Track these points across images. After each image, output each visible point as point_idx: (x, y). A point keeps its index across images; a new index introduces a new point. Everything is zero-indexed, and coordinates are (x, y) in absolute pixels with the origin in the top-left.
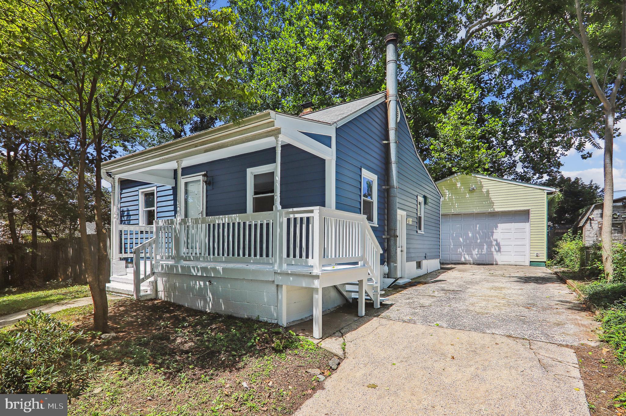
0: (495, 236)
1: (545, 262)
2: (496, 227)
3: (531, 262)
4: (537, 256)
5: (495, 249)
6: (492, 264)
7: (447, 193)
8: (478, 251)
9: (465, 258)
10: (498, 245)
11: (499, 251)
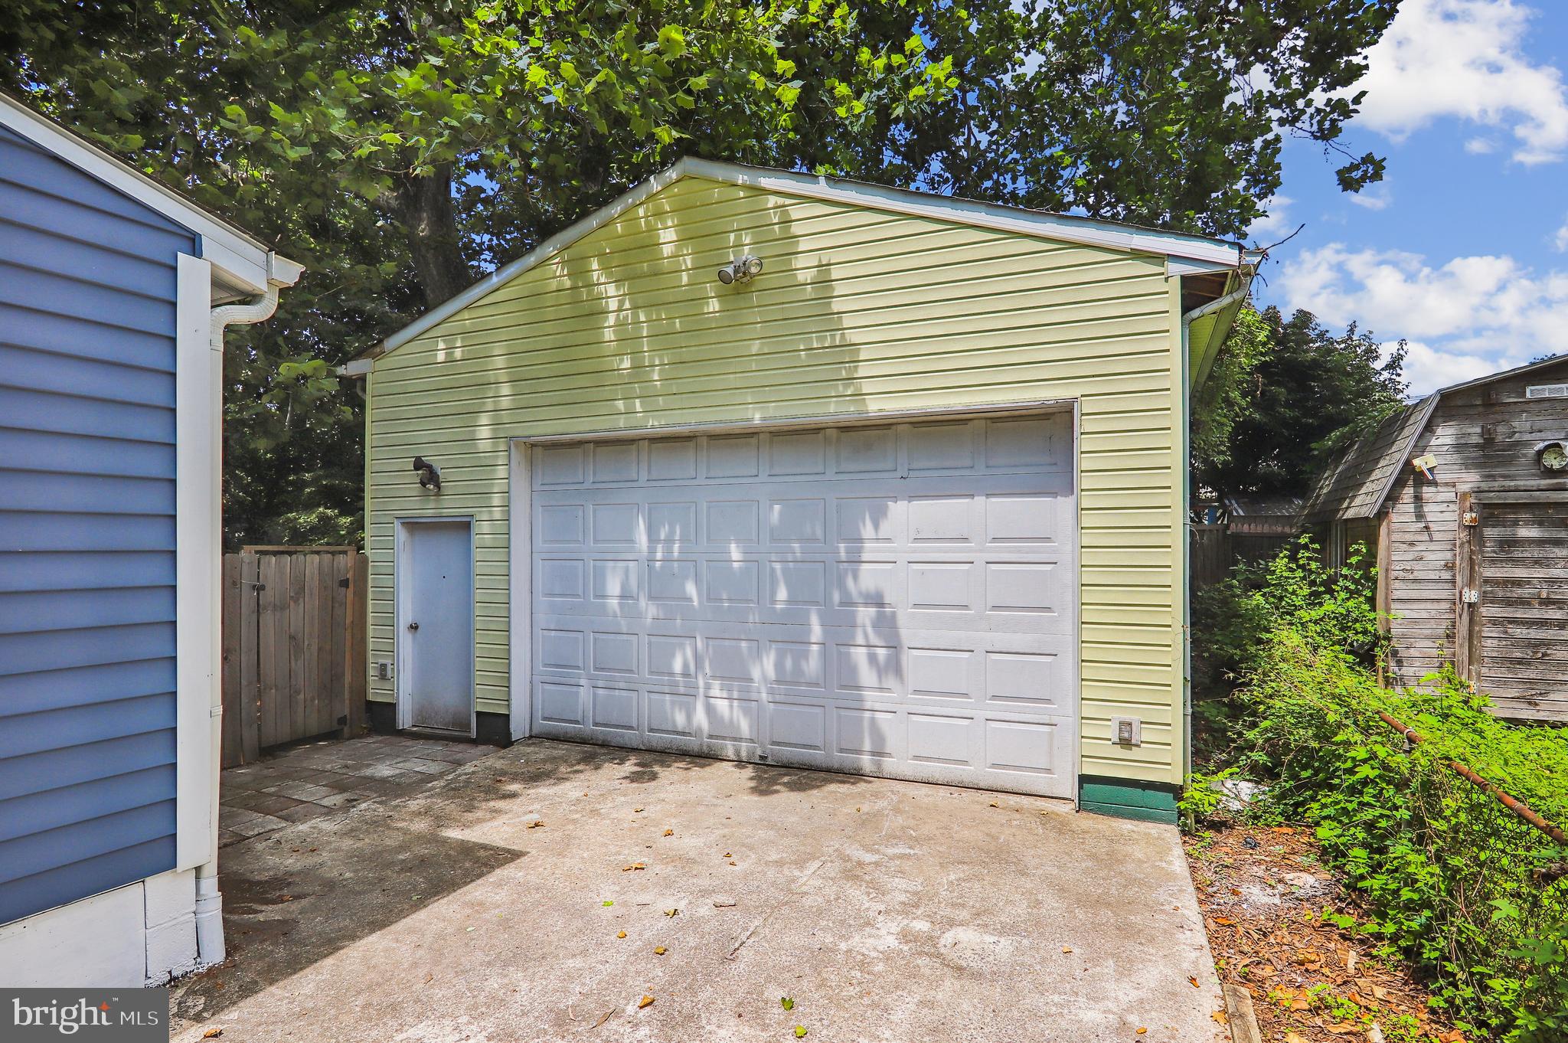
0: (868, 578)
1: (1177, 791)
2: (879, 515)
3: (1084, 780)
4: (1126, 743)
5: (872, 659)
6: (853, 775)
7: (613, 305)
8: (779, 666)
9: (710, 710)
10: (886, 624)
11: (894, 667)
